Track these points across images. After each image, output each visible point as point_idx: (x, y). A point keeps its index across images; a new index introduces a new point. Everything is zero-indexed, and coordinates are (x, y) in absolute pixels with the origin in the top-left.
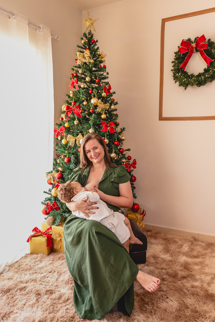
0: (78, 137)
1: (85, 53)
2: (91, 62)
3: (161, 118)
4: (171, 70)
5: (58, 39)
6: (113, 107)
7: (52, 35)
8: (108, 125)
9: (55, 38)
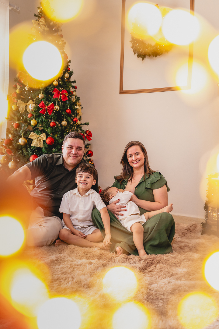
0: (28, 103)
1: (40, 21)
2: (46, 29)
3: (122, 92)
4: (130, 41)
5: (18, 10)
6: (67, 75)
7: (10, 5)
8: (60, 92)
9: (15, 8)
